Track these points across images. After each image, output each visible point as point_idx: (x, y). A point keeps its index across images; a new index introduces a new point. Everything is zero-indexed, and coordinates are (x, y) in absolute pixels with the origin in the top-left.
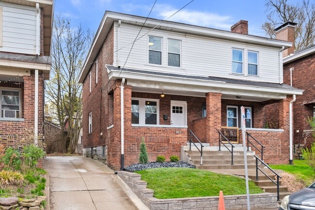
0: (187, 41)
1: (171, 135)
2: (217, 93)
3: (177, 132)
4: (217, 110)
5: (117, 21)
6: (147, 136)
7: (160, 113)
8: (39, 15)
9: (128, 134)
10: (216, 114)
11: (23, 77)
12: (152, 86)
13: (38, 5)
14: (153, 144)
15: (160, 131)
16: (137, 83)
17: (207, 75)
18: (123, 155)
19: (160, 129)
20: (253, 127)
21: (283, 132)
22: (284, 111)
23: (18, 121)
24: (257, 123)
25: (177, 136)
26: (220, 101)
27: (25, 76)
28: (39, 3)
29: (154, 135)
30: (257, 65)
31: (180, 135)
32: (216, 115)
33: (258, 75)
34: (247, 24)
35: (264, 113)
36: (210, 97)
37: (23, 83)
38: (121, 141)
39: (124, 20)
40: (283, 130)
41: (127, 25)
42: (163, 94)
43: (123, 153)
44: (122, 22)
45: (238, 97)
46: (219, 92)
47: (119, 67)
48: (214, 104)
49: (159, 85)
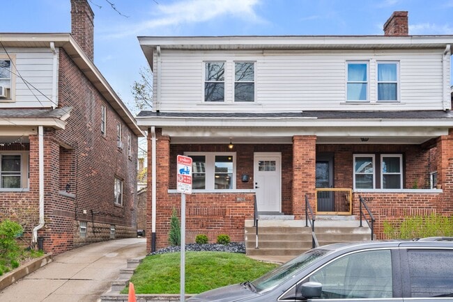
0: (266, 61)
1: (229, 205)
2: (308, 136)
3: (238, 199)
4: (308, 162)
5: (154, 48)
6: (191, 207)
7: (237, 173)
8: (56, 58)
9: (164, 204)
10: (307, 168)
11: (28, 137)
12: (199, 134)
13: (52, 45)
14: (200, 217)
15: (211, 198)
16: (177, 131)
17: (299, 110)
18: (155, 233)
19: (210, 196)
20: (404, 187)
21: (441, 194)
22: (444, 157)
23: (22, 192)
24: (411, 181)
25: (238, 205)
26: (314, 148)
27: (30, 136)
28: (54, 42)
29: (202, 205)
30: (396, 84)
31: (244, 204)
32: (305, 171)
33: (398, 100)
34: (406, 16)
35: (426, 163)
36: (296, 143)
37: (29, 144)
38: (151, 215)
39: (164, 45)
40: (441, 191)
41: (172, 51)
42: (231, 144)
43: (154, 231)
44: (162, 49)
45: (363, 139)
46: (312, 134)
47: (158, 111)
48: (304, 154)
49: (210, 131)
